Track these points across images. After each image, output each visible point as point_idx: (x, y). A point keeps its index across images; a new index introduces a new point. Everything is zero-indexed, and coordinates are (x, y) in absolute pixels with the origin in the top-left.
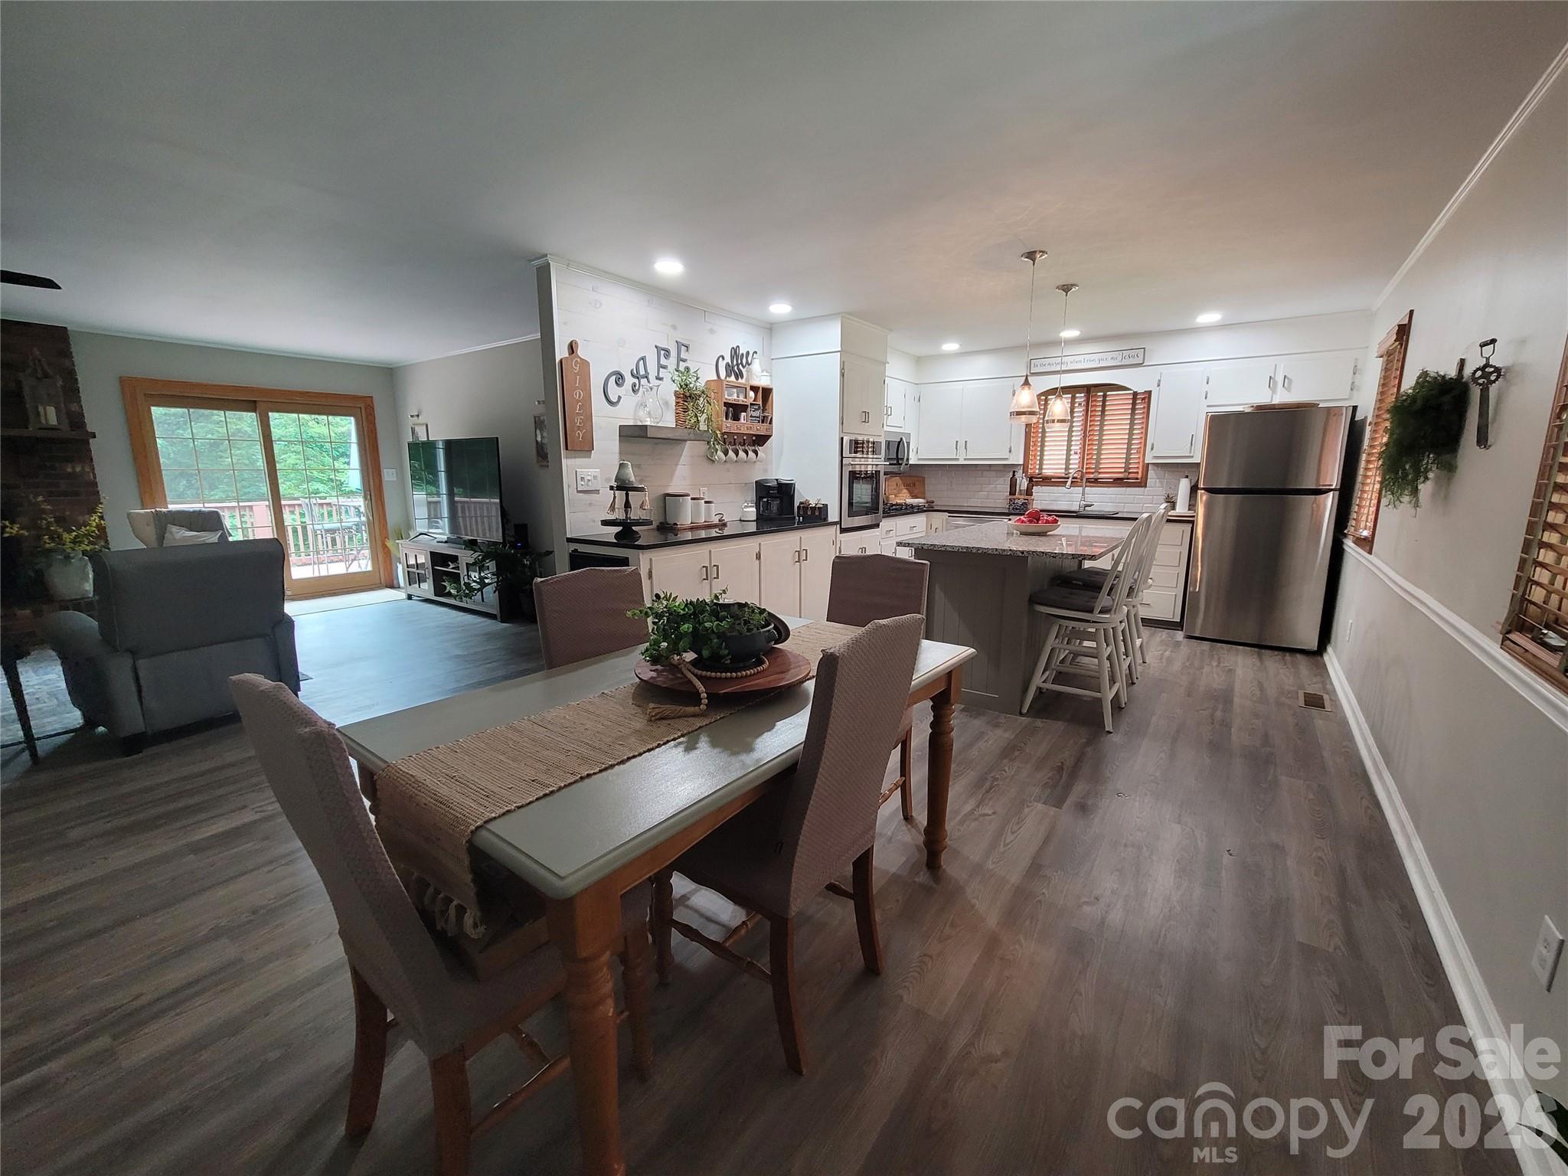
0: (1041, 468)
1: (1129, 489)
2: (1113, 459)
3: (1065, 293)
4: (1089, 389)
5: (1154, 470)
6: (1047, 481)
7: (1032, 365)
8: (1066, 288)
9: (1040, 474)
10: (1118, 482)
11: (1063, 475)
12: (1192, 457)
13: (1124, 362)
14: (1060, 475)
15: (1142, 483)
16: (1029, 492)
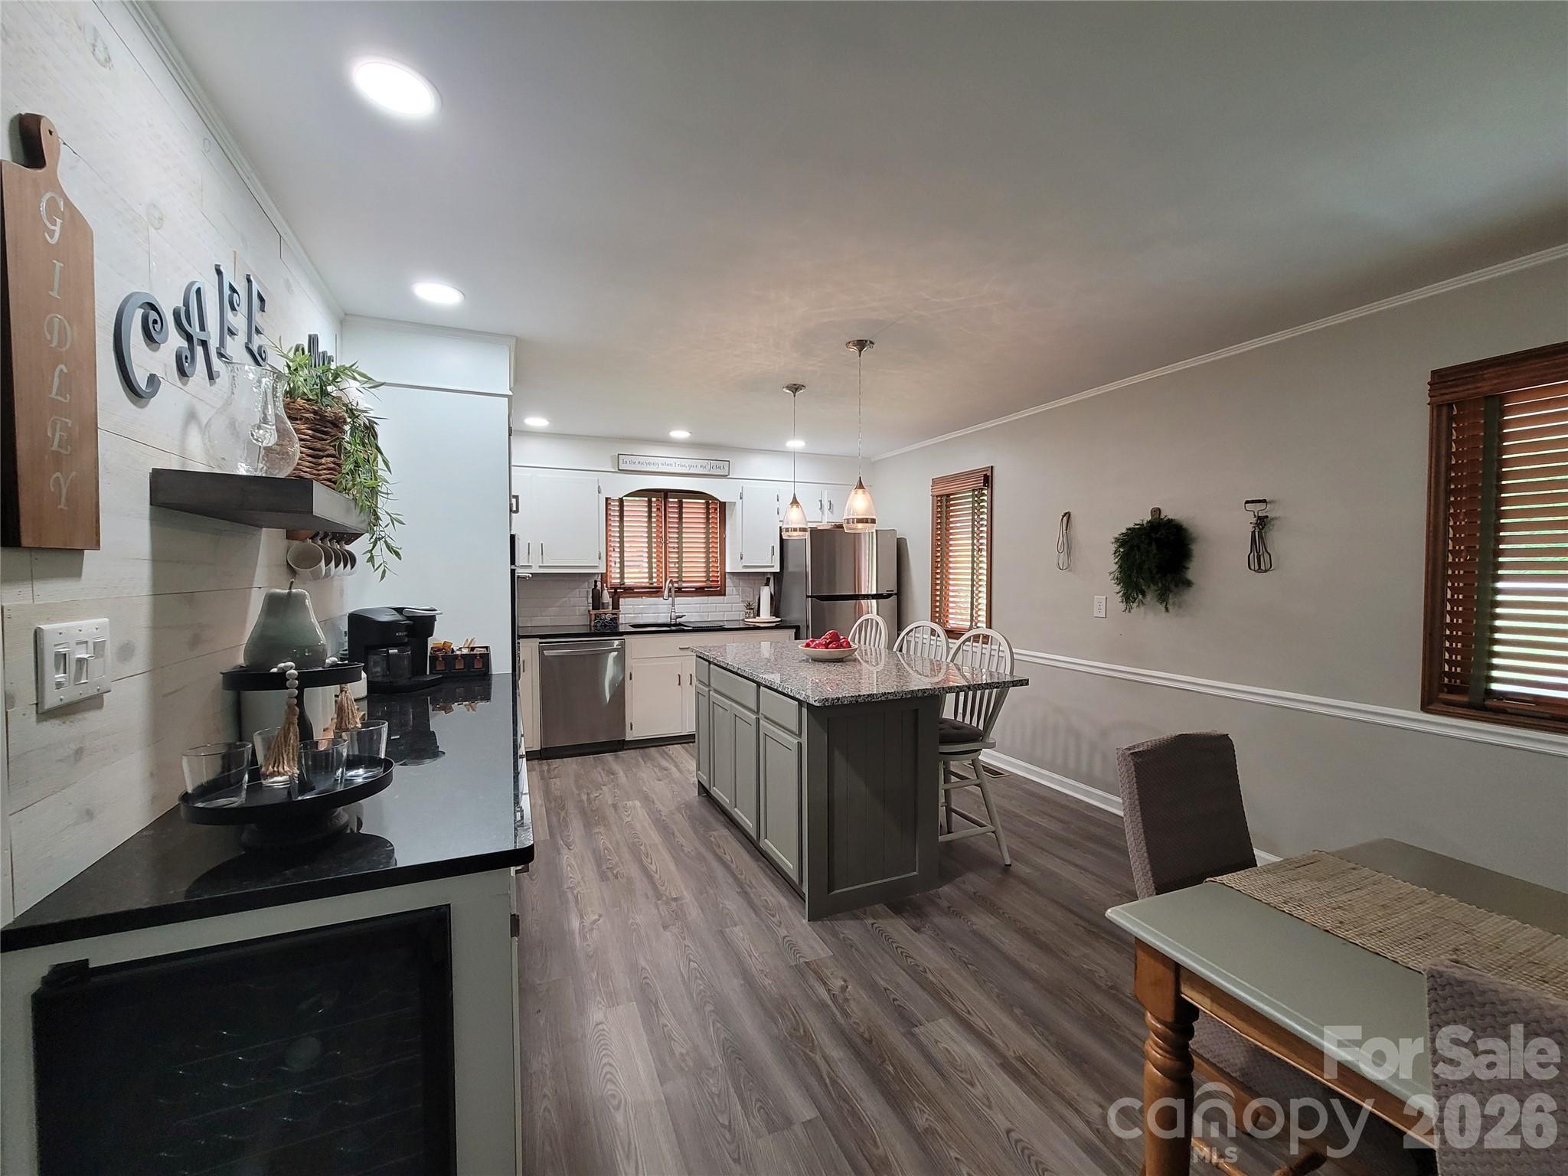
0: (622, 577)
1: (710, 598)
2: (695, 571)
3: (792, 394)
4: (666, 494)
5: (730, 578)
6: (630, 591)
7: (621, 461)
8: (795, 388)
9: (623, 584)
10: (700, 591)
11: (648, 585)
12: (773, 566)
13: (712, 472)
14: (643, 585)
15: (722, 593)
16: (616, 606)
